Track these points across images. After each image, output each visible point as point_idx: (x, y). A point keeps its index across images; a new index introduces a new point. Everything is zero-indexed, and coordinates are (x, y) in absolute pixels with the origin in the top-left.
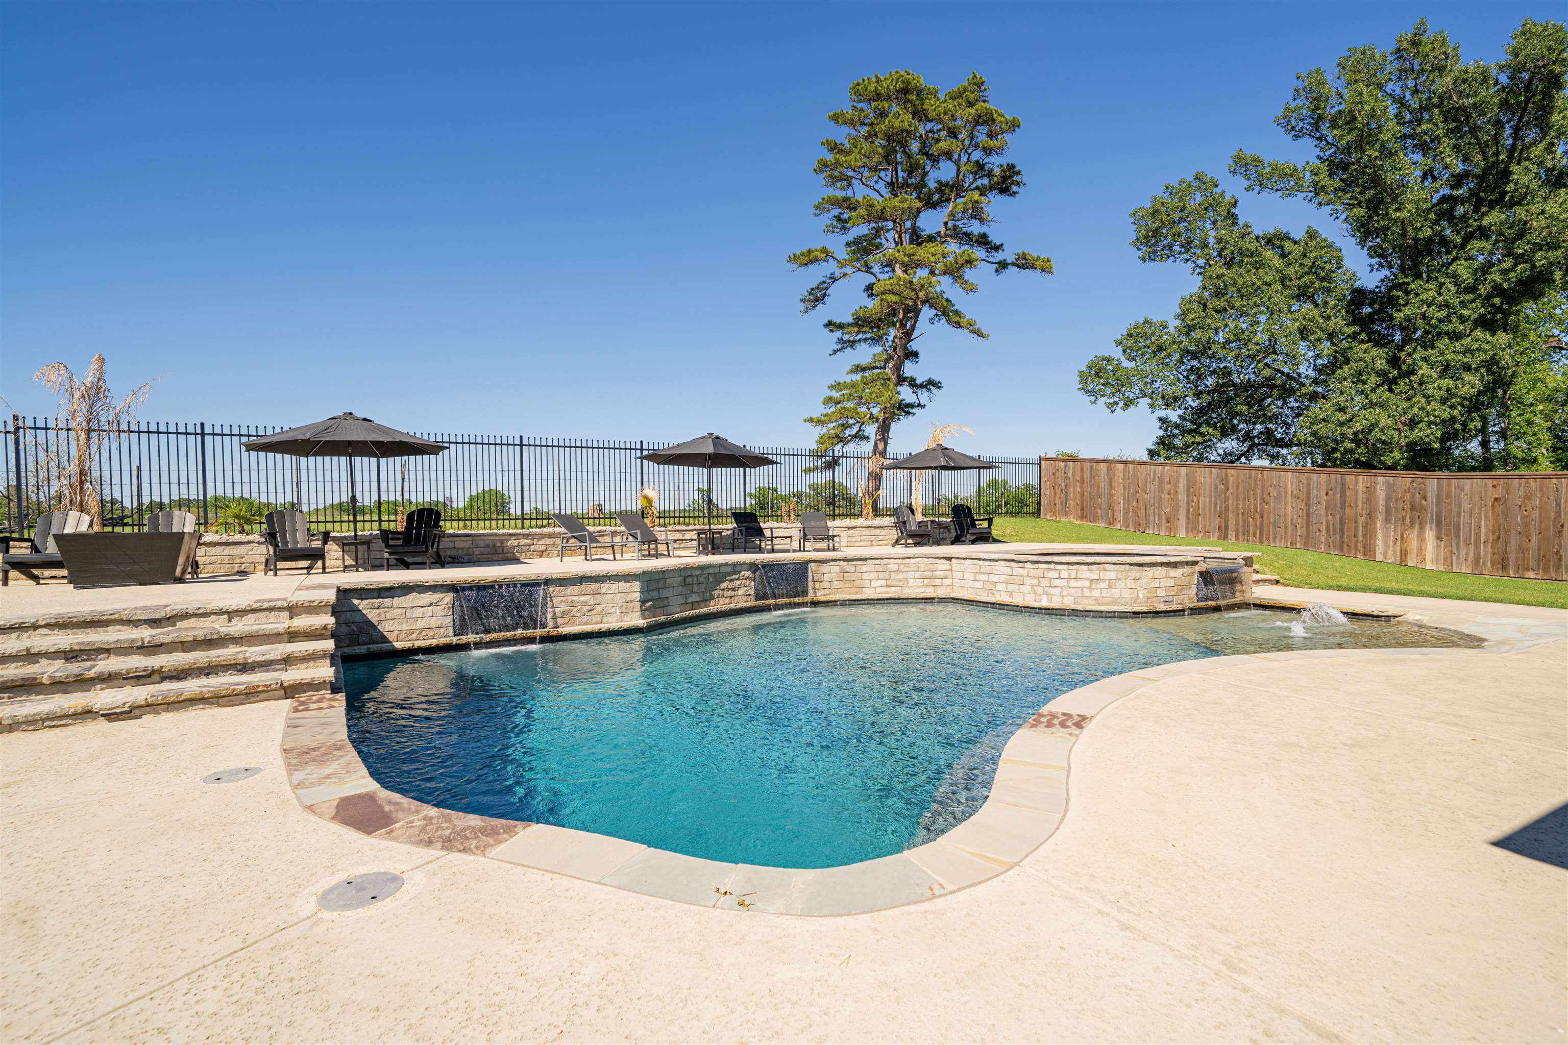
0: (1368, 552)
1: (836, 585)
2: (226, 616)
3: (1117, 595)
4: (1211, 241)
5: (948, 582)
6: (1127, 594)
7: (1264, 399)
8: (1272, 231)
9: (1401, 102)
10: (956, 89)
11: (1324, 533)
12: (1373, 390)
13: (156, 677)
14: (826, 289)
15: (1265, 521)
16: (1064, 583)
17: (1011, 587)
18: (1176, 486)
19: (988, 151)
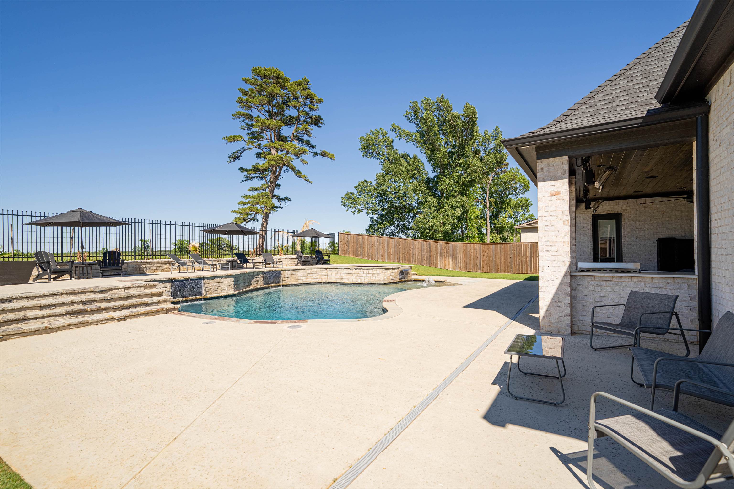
0: (436, 265)
1: (289, 279)
2: (124, 289)
3: (380, 278)
4: (386, 153)
5: (326, 277)
6: (382, 278)
7: (403, 213)
8: (403, 153)
9: (438, 118)
10: (298, 81)
11: (425, 260)
12: (434, 212)
13: (120, 309)
14: (241, 154)
15: (410, 256)
16: (365, 275)
17: (348, 277)
18: (384, 244)
19: (311, 109)
